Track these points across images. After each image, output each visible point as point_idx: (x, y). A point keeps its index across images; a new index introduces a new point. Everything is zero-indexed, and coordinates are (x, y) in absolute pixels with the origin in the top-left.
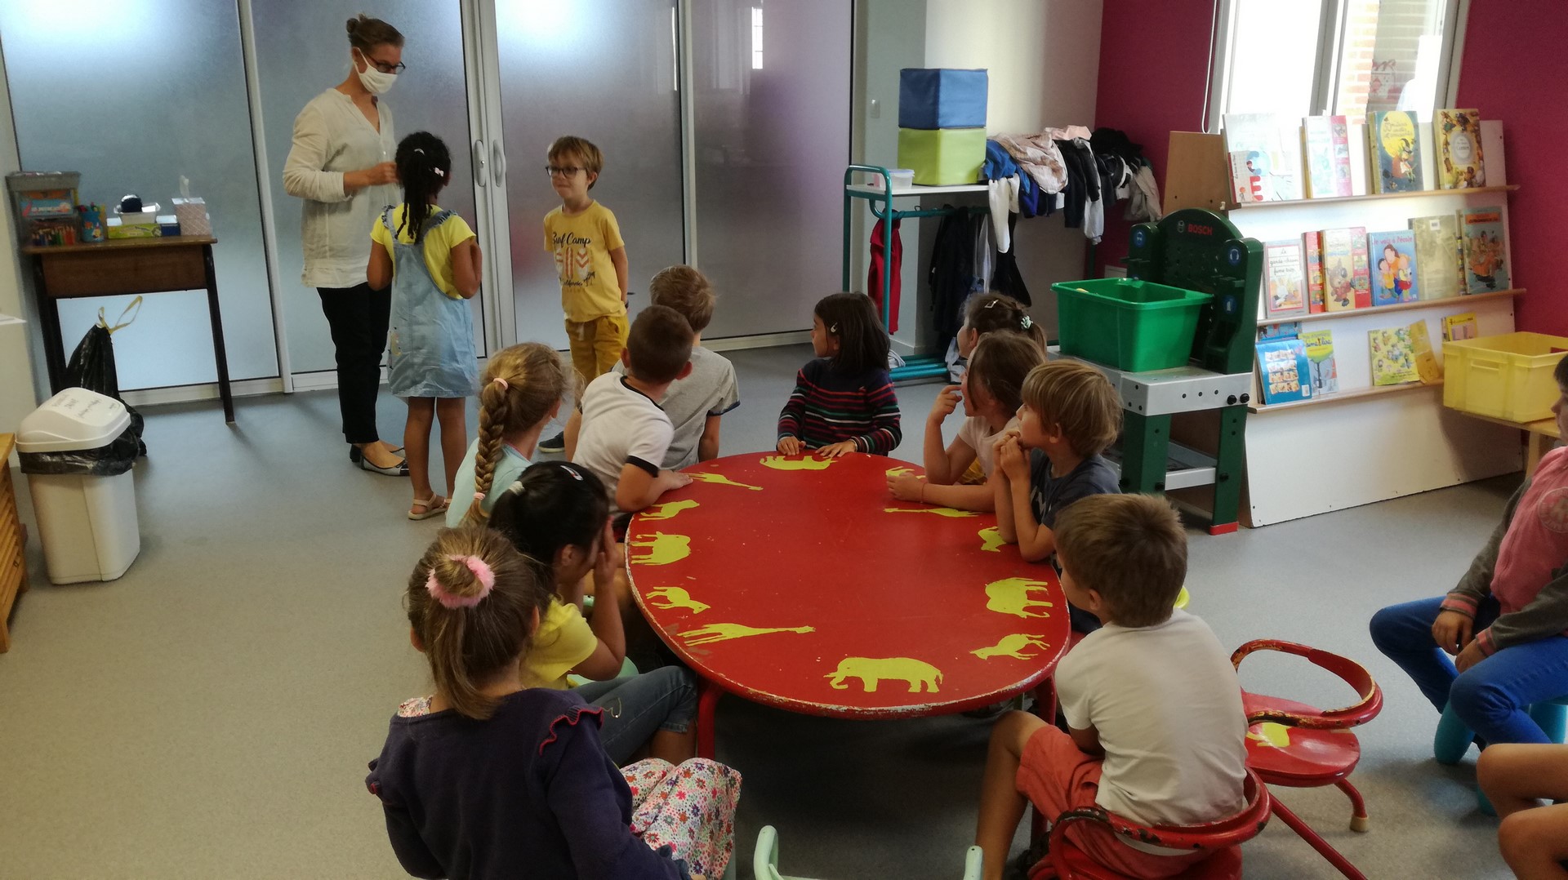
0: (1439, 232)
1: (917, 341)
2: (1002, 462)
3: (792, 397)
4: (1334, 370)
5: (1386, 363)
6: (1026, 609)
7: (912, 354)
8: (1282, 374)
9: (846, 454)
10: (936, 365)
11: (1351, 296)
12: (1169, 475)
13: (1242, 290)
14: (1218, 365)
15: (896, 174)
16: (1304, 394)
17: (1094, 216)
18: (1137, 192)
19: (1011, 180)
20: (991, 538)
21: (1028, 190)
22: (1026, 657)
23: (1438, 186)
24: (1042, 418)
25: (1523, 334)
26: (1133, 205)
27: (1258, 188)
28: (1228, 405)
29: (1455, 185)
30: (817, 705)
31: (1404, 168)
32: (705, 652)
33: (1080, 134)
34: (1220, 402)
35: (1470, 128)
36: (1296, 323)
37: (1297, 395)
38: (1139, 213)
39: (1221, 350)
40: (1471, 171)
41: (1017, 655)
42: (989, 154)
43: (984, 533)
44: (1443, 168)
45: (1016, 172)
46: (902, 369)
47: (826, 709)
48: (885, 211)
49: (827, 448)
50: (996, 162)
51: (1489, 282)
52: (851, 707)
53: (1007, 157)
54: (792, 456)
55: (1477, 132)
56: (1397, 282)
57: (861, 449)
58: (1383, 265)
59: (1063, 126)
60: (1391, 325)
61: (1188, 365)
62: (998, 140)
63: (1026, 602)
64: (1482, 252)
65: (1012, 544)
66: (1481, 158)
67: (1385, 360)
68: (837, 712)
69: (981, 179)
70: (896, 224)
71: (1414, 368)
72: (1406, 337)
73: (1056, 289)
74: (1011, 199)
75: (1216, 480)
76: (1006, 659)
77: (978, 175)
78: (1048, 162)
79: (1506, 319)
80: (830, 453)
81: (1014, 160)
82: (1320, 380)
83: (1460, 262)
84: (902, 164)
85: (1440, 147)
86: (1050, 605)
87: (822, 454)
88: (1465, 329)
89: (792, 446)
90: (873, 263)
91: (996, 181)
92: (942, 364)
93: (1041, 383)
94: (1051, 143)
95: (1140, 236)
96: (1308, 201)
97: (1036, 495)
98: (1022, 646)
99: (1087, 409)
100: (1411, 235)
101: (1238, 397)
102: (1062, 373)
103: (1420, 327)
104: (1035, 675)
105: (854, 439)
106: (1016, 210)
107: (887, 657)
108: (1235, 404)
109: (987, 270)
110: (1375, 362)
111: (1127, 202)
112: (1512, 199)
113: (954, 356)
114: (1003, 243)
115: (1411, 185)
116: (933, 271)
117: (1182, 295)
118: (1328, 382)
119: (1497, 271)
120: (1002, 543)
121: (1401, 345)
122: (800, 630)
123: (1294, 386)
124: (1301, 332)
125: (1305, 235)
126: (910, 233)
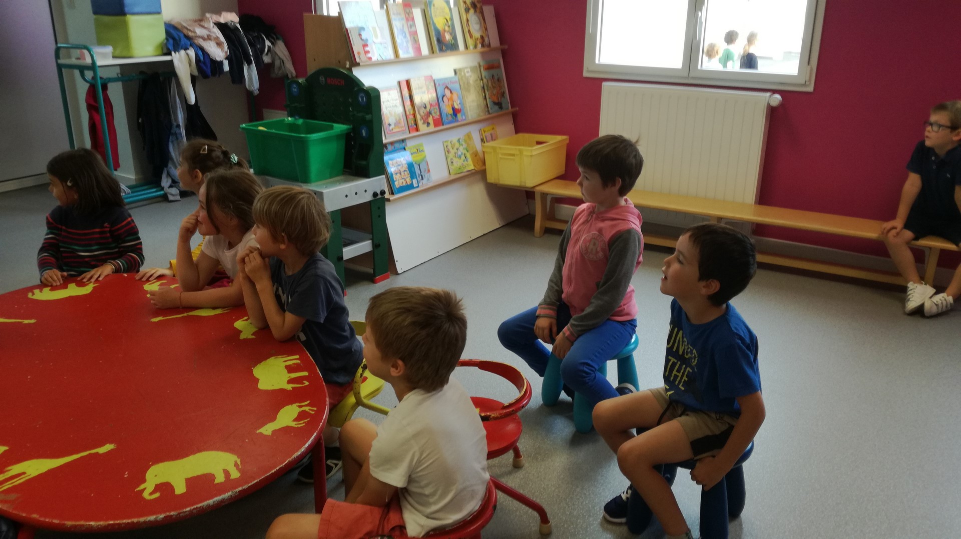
0: (471, 76)
1: (137, 173)
2: (247, 270)
3: (46, 239)
4: (428, 168)
5: (455, 160)
6: (290, 382)
7: (134, 183)
8: (400, 174)
9: (106, 276)
10: (154, 190)
11: (431, 120)
12: (345, 250)
13: (371, 121)
14: (363, 172)
15: (98, 50)
16: (415, 185)
17: (251, 75)
18: (277, 58)
19: (188, 51)
20: (244, 326)
21: (202, 58)
22: (301, 424)
23: (466, 47)
24: (270, 231)
25: (521, 135)
26: (276, 67)
27: (368, 52)
28: (373, 199)
29: (476, 47)
30: (135, 520)
31: (448, 37)
32: (13, 496)
33: (231, 18)
34: (368, 198)
35: (478, 10)
36: (403, 141)
37: (411, 187)
38: (280, 72)
39: (364, 163)
40: (482, 37)
41: (293, 424)
42: (168, 33)
43: (239, 324)
44: (467, 36)
45: (191, 45)
46: (129, 196)
47: (145, 522)
48: (94, 78)
49: (88, 275)
50: (174, 39)
51: (499, 105)
52: (168, 514)
53: (182, 36)
54: (56, 286)
55: (482, 13)
56: (453, 109)
57: (117, 271)
58: (445, 99)
59: (218, 12)
60: (454, 136)
61: (343, 174)
62: (173, 23)
63: (287, 376)
64: (494, 87)
65: (264, 329)
66: (486, 29)
67: (454, 159)
68: (156, 521)
69: (165, 51)
70: (105, 87)
71: (470, 160)
72: (463, 143)
73: (243, 128)
74: (190, 65)
75: (373, 249)
76: (286, 430)
77: (162, 49)
78: (213, 38)
79: (510, 127)
80: (91, 278)
81: (187, 37)
82: (422, 176)
83: (483, 94)
84: (101, 42)
85: (464, 21)
86: (305, 374)
87: (85, 280)
88: (491, 135)
89: (55, 278)
90: (91, 119)
91: (177, 53)
92: (160, 188)
93: (265, 205)
94: (212, 24)
95: (295, 88)
96: (397, 60)
97: (277, 289)
98: (296, 415)
99: (303, 219)
100: (457, 79)
101: (379, 192)
102: (279, 195)
103: (469, 136)
104: (313, 438)
105: (110, 262)
106: (196, 73)
107: (187, 455)
108: (377, 198)
109: (181, 117)
110: (449, 160)
111: (271, 65)
112: (504, 54)
113: (167, 182)
114: (190, 98)
115: (452, 47)
116: (140, 121)
117: (331, 128)
118: (426, 176)
119: (503, 99)
120: (254, 330)
121: (461, 148)
122: (102, 450)
123: (408, 180)
124: (406, 145)
125: (399, 83)
126: (116, 94)
